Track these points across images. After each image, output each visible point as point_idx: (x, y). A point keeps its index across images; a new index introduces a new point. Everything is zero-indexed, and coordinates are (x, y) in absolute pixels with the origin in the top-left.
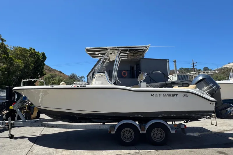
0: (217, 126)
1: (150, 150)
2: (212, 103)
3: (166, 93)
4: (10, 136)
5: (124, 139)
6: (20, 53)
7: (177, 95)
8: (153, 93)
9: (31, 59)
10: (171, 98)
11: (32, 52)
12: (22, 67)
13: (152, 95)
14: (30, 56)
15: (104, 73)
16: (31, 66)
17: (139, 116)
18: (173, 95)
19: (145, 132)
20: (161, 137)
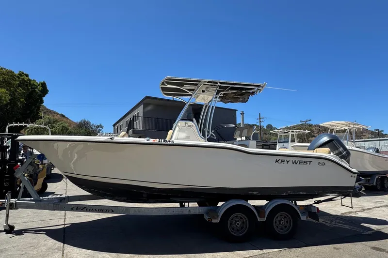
0: (352, 208)
1: (277, 250)
2: (354, 175)
3: (297, 159)
4: (7, 228)
5: (232, 232)
6: (3, 77)
7: (310, 162)
8: (278, 158)
9: (20, 90)
10: (303, 166)
11: (23, 79)
12: (6, 101)
13: (277, 161)
14: (19, 86)
15: (192, 121)
16: (20, 101)
17: (255, 193)
18: (305, 162)
19: (265, 219)
20: (286, 227)
